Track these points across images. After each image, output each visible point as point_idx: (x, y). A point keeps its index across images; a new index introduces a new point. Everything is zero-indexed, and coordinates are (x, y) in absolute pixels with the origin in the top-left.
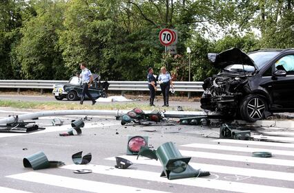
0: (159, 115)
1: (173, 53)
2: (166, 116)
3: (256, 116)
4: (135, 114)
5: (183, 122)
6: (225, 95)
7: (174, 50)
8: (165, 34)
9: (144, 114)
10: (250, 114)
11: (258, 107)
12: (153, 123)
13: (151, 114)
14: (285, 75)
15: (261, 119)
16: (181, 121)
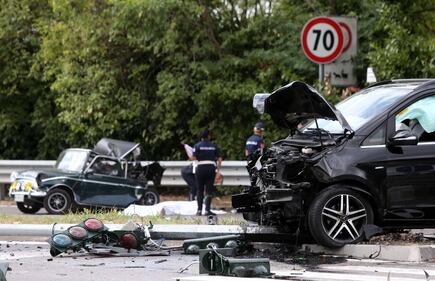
0: (139, 233)
1: (341, 82)
2: (155, 236)
3: (344, 235)
4: (84, 232)
5: (190, 248)
6: (273, 188)
7: (345, 76)
8: (318, 32)
9: (107, 231)
10: (329, 229)
11: (348, 213)
12: (122, 250)
13: (122, 233)
14: (414, 143)
15: (355, 243)
16: (186, 245)
